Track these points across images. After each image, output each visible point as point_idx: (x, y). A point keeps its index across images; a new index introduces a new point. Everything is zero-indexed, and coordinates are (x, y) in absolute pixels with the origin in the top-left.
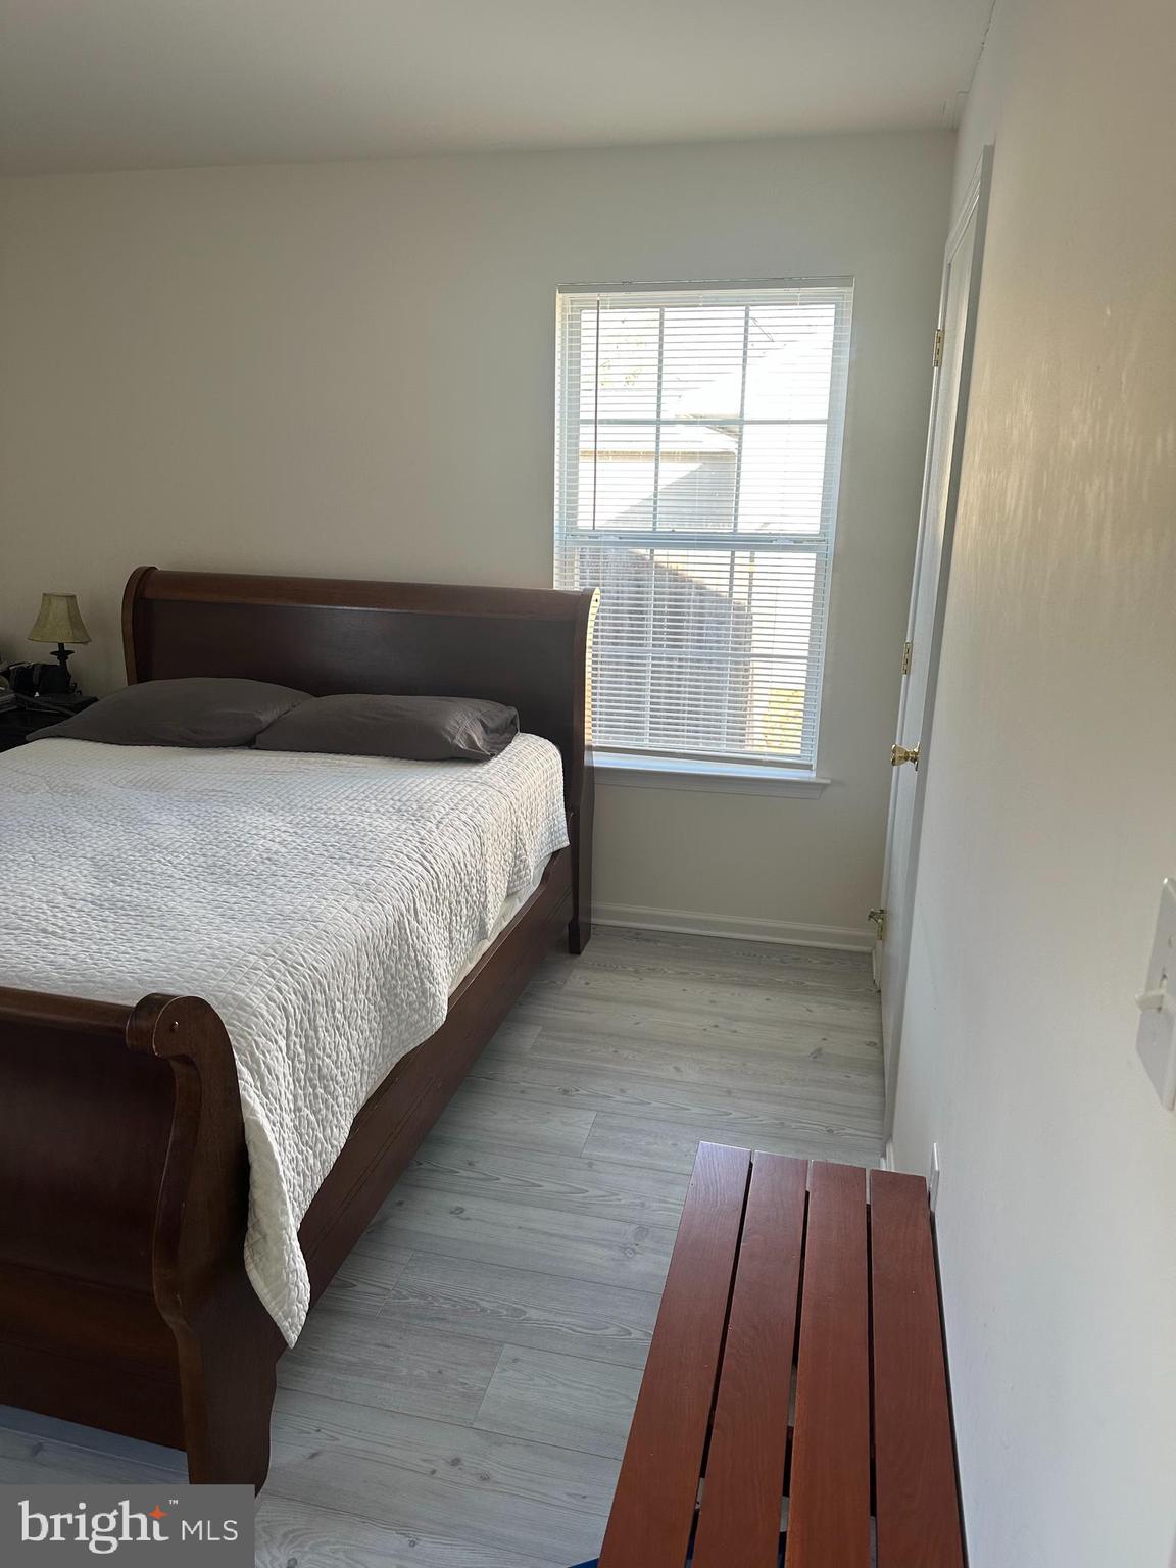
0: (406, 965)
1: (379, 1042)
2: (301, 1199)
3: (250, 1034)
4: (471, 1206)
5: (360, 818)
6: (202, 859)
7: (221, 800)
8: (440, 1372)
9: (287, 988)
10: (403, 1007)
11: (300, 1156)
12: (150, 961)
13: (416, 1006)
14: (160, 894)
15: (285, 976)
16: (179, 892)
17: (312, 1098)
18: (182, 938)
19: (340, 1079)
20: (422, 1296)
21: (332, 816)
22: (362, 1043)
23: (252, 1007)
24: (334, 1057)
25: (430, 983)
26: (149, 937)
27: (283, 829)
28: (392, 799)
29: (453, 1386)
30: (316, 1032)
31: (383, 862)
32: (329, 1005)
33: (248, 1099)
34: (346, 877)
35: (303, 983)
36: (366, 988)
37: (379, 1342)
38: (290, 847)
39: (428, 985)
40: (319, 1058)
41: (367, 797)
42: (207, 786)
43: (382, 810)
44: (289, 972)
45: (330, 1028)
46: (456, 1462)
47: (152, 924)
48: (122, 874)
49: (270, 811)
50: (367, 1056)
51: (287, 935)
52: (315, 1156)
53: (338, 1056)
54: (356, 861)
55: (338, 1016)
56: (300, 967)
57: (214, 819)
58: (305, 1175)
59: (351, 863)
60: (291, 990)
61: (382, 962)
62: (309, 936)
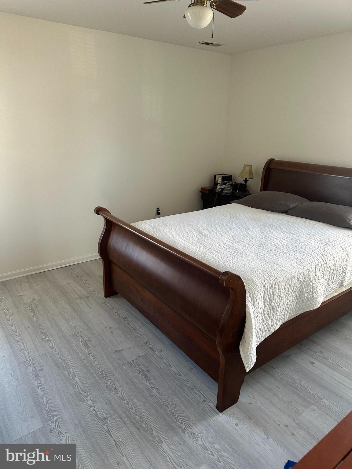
0: (308, 286)
1: (295, 305)
2: (261, 337)
3: (253, 290)
4: (317, 363)
5: (308, 240)
6: (259, 242)
7: (271, 227)
8: (291, 402)
9: (267, 281)
10: (305, 298)
11: (262, 326)
12: (235, 264)
13: (310, 299)
14: (245, 248)
15: (267, 278)
16: (249, 249)
17: (269, 313)
18: (245, 260)
19: (279, 310)
20: (293, 380)
21: (300, 238)
22: (289, 303)
23: (256, 283)
24: (278, 304)
25: (316, 294)
26: (237, 258)
27: (284, 238)
28: (321, 237)
29: (293, 407)
30: (274, 296)
31: (309, 255)
32: (279, 290)
33: (248, 305)
34: (295, 256)
35: (272, 281)
36: (293, 289)
37: (277, 386)
38: (283, 244)
39: (315, 294)
40: (273, 303)
41: (313, 234)
42: (269, 223)
43: (316, 239)
44: (269, 277)
45: (278, 296)
46: (287, 426)
47: (239, 255)
48: (238, 241)
49: (283, 233)
50: (290, 308)
51: (271, 267)
52: (267, 328)
53: (280, 304)
54: (300, 252)
55: (282, 294)
56: (272, 277)
57: (267, 232)
58: (263, 332)
59: (299, 252)
60: (268, 282)
61: (300, 283)
62: (278, 269)
